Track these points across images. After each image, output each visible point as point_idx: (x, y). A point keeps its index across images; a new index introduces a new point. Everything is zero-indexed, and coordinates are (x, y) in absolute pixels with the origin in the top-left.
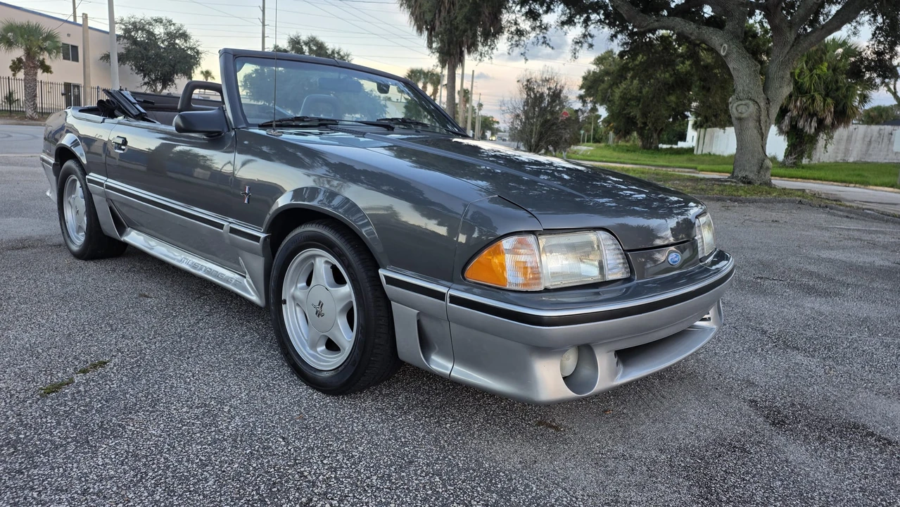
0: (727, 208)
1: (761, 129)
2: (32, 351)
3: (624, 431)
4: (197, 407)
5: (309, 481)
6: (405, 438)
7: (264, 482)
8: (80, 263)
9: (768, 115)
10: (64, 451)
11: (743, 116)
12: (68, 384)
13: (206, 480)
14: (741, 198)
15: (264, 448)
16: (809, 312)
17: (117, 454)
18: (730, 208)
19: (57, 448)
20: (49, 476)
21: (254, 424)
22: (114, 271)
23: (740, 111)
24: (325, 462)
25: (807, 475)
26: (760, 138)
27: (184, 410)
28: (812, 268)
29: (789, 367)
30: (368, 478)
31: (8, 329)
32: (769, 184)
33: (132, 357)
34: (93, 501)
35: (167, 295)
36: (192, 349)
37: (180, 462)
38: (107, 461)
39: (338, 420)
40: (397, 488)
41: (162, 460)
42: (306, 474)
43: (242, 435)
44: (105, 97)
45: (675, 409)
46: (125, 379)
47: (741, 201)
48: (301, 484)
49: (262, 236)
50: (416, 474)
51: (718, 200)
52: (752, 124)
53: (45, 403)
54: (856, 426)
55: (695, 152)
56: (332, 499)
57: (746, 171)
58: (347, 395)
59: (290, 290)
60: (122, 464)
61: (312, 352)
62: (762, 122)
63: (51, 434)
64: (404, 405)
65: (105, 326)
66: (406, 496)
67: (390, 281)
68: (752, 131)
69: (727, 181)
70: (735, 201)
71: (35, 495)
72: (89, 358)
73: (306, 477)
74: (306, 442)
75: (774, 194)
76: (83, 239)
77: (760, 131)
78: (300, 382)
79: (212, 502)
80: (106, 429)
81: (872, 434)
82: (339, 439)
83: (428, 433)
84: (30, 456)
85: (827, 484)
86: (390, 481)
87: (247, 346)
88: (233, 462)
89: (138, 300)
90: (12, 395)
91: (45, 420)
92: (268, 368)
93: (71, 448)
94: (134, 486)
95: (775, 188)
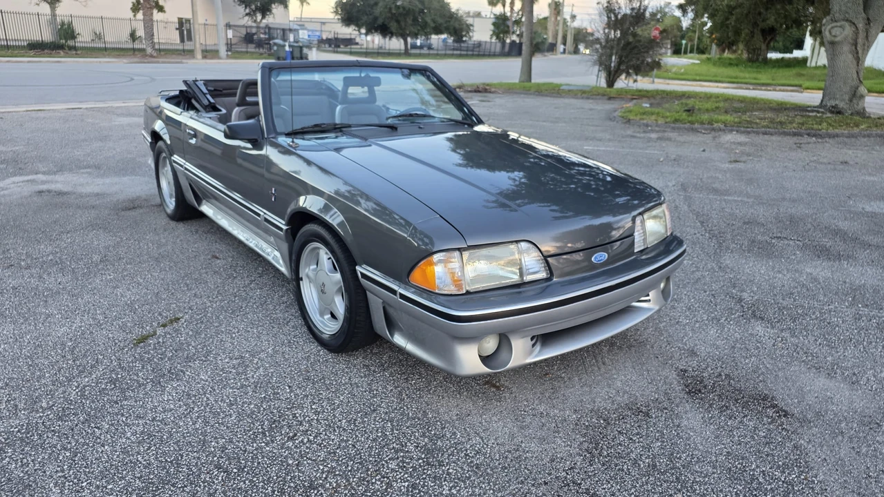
0: (799, 146)
1: (857, 53)
2: (131, 306)
3: (553, 393)
4: (236, 359)
5: (298, 421)
6: (377, 390)
7: (268, 420)
8: (173, 224)
9: (867, 37)
10: (144, 389)
11: (838, 39)
12: (152, 336)
13: (231, 415)
14: (820, 133)
15: (274, 394)
16: (803, 279)
17: (177, 393)
18: (803, 145)
19: (140, 386)
20: (134, 407)
21: (272, 375)
22: (197, 232)
23: (833, 34)
24: (313, 407)
25: (688, 439)
26: (855, 62)
27: (226, 361)
28: (844, 225)
29: (741, 338)
30: (340, 421)
31: (117, 287)
32: (862, 114)
33: (198, 315)
34: (158, 426)
35: (233, 257)
36: (242, 307)
37: (216, 401)
38: (170, 397)
39: (332, 373)
40: (357, 430)
41: (205, 399)
42: (297, 415)
43: (262, 383)
44: (184, 88)
45: (608, 375)
46: (191, 333)
47: (821, 135)
48: (292, 423)
49: (285, 228)
50: (375, 420)
51: (795, 134)
52: (846, 48)
53: (136, 350)
54: (765, 398)
55: (808, 64)
56: (310, 435)
57: (835, 99)
58: (345, 353)
59: (305, 270)
60: (179, 401)
61: (321, 319)
62: (859, 46)
63: (138, 376)
64: (386, 362)
65: (184, 286)
66: (362, 436)
67: (364, 276)
68: (846, 57)
69: (813, 111)
70: (814, 136)
71: (124, 419)
72: (169, 314)
73: (297, 417)
74: (305, 390)
75: (862, 127)
76: (174, 204)
77: (855, 55)
78: (314, 341)
79: (231, 432)
80: (172, 374)
81: (774, 406)
82: (329, 389)
83: (396, 388)
84: (123, 391)
85: (701, 447)
86: (355, 424)
87: (283, 306)
88: (250, 403)
89: (210, 262)
90: (116, 344)
91: (134, 364)
92: (293, 327)
93: (149, 386)
94: (185, 417)
95: (869, 117)
